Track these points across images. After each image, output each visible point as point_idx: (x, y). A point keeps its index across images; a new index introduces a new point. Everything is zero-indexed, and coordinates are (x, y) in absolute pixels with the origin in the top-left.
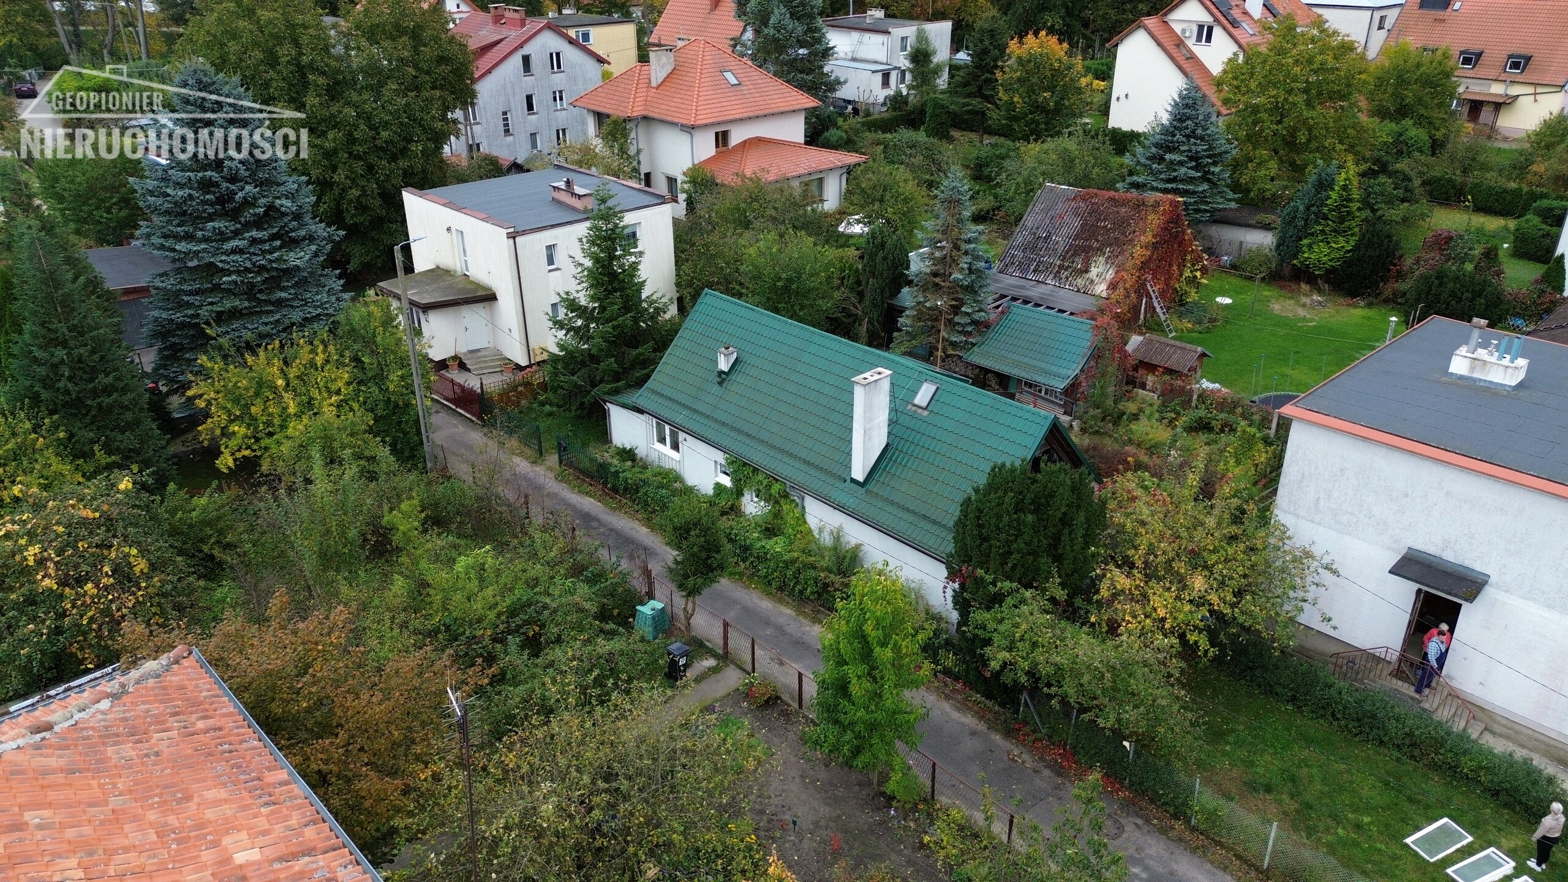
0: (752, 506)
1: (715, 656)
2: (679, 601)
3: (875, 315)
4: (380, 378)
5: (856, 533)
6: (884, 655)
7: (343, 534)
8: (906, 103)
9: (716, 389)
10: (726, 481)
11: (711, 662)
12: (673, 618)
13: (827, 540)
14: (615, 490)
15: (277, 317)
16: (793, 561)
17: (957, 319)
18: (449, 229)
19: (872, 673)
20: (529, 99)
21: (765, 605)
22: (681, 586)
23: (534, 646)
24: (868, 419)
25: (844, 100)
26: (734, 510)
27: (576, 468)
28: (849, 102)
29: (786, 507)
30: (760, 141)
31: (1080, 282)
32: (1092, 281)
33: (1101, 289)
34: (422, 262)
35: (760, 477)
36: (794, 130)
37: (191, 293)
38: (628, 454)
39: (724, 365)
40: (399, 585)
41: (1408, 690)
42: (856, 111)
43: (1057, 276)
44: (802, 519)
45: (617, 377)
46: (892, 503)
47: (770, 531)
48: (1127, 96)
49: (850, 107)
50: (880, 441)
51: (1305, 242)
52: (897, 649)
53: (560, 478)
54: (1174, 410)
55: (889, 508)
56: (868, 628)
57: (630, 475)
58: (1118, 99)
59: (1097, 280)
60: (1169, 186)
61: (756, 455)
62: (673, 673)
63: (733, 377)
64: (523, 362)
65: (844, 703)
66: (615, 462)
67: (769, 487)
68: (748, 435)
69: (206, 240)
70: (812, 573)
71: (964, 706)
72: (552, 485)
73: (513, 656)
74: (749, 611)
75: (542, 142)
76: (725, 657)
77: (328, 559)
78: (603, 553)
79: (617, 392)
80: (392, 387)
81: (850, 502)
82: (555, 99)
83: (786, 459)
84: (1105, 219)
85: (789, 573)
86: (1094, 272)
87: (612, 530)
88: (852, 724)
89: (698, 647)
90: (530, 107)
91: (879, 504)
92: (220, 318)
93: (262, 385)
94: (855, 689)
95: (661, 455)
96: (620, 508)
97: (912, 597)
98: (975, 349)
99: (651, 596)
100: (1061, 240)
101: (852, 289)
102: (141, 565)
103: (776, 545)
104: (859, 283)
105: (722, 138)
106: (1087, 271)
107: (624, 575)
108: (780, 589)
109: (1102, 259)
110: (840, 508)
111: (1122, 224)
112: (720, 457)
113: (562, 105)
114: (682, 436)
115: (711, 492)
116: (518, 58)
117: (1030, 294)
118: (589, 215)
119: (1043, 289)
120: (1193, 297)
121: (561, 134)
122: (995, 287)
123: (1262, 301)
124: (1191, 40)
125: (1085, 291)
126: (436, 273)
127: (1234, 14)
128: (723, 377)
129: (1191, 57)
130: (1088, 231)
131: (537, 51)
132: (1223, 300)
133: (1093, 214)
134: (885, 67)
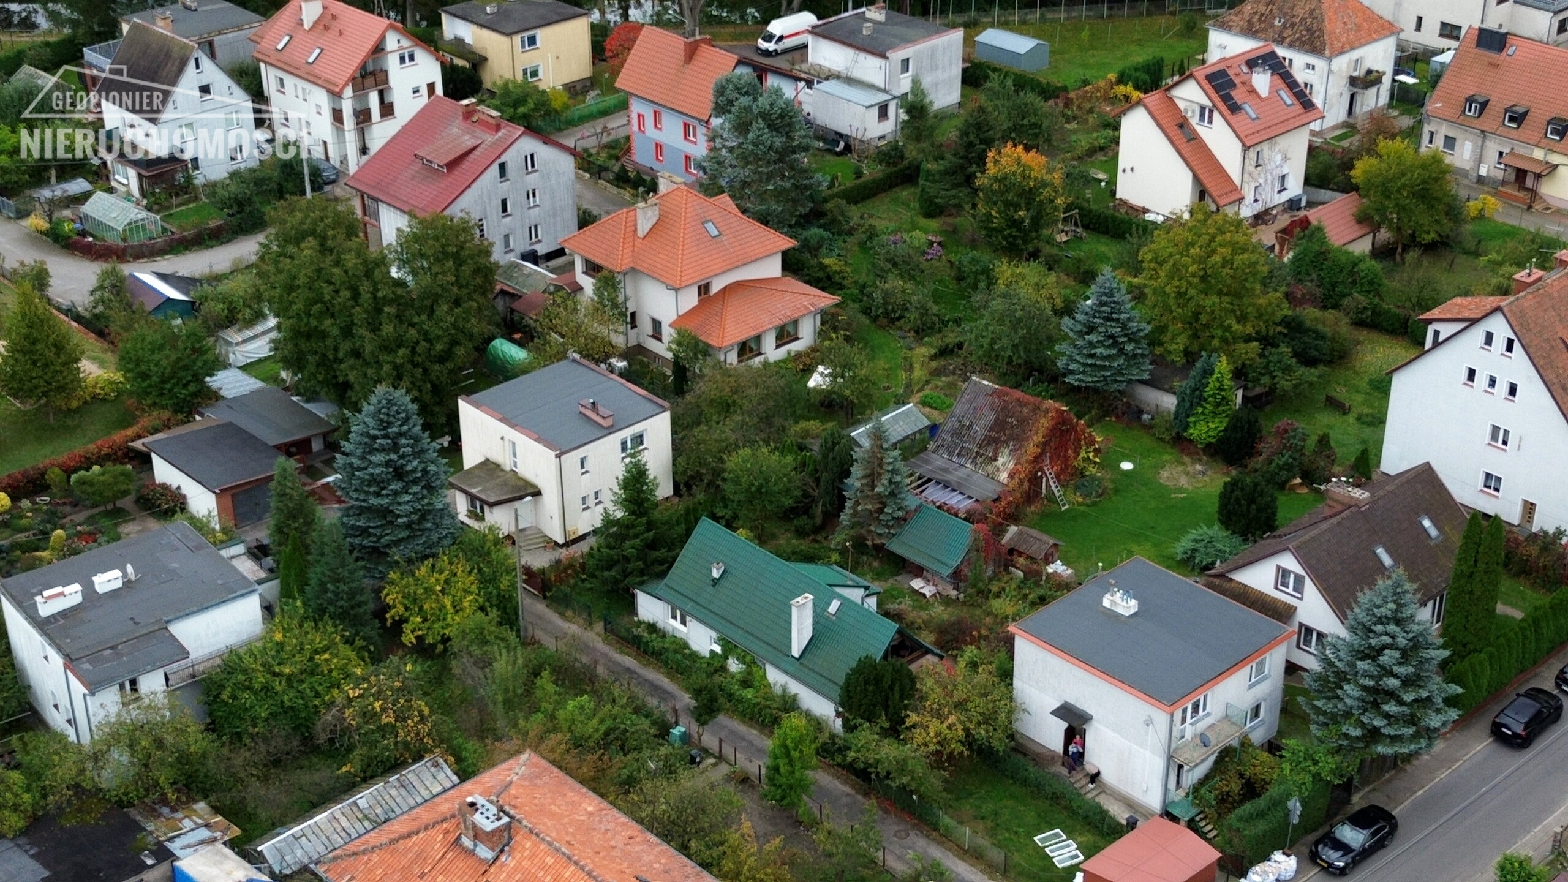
0: (734, 666)
1: (715, 757)
2: (694, 728)
3: (828, 499)
5: (795, 688)
6: (795, 754)
7: (514, 691)
8: (902, 157)
9: (710, 589)
10: (718, 649)
11: (712, 761)
12: (690, 735)
13: (778, 691)
14: (645, 652)
15: (424, 539)
16: (759, 704)
17: (881, 517)
18: (502, 438)
19: (791, 763)
20: (504, 203)
21: (742, 729)
22: (697, 720)
24: (800, 623)
25: (836, 133)
26: (723, 669)
27: (617, 636)
28: (841, 135)
29: (755, 669)
30: (740, 285)
31: (990, 468)
32: (998, 469)
33: (1003, 477)
34: (471, 455)
35: (739, 651)
37: (373, 528)
38: (652, 627)
39: (716, 574)
41: (1064, 771)
42: (848, 148)
43: (974, 461)
44: (764, 677)
45: (642, 573)
46: (814, 671)
47: (746, 683)
48: (1132, 169)
49: (842, 145)
50: (808, 633)
51: (1192, 419)
52: (801, 752)
53: (606, 641)
54: (1029, 588)
55: (812, 674)
56: (788, 742)
57: (657, 644)
58: (1124, 171)
59: (1001, 468)
60: (1089, 361)
61: (737, 636)
63: (722, 582)
64: (561, 541)
65: (777, 776)
66: (646, 635)
67: (744, 657)
68: (731, 623)
69: (387, 495)
70: (768, 711)
71: (846, 782)
72: (600, 645)
74: (733, 733)
75: (515, 241)
76: (720, 758)
78: (649, 699)
79: (642, 583)
80: (502, 587)
81: (791, 669)
82: (528, 197)
83: (755, 640)
84: (1012, 417)
85: (756, 710)
86: (1001, 460)
87: (646, 680)
88: (780, 786)
89: (706, 752)
90: (505, 209)
91: (807, 671)
92: (394, 543)
93: (429, 590)
94: (782, 770)
95: (674, 629)
96: (649, 664)
97: (817, 724)
98: (894, 539)
99: (677, 724)
100: (980, 429)
101: (811, 475)
102: (426, 711)
103: (749, 694)
104: (816, 471)
105: (704, 289)
106: (995, 460)
107: (663, 714)
108: (751, 719)
109: (1007, 451)
110: (786, 672)
111: (1023, 422)
112: (714, 635)
113: (534, 201)
114: (688, 618)
115: (708, 655)
116: (495, 168)
117: (950, 477)
118: (611, 430)
119: (962, 473)
120: (1092, 470)
121: (533, 230)
122: (925, 470)
123: (1158, 467)
124: (1194, 121)
125: (992, 477)
126: (489, 467)
127: (1237, 95)
128: (715, 582)
129: (1194, 138)
130: (999, 425)
131: (513, 157)
132: (1127, 466)
133: (1004, 410)
134: (882, 97)
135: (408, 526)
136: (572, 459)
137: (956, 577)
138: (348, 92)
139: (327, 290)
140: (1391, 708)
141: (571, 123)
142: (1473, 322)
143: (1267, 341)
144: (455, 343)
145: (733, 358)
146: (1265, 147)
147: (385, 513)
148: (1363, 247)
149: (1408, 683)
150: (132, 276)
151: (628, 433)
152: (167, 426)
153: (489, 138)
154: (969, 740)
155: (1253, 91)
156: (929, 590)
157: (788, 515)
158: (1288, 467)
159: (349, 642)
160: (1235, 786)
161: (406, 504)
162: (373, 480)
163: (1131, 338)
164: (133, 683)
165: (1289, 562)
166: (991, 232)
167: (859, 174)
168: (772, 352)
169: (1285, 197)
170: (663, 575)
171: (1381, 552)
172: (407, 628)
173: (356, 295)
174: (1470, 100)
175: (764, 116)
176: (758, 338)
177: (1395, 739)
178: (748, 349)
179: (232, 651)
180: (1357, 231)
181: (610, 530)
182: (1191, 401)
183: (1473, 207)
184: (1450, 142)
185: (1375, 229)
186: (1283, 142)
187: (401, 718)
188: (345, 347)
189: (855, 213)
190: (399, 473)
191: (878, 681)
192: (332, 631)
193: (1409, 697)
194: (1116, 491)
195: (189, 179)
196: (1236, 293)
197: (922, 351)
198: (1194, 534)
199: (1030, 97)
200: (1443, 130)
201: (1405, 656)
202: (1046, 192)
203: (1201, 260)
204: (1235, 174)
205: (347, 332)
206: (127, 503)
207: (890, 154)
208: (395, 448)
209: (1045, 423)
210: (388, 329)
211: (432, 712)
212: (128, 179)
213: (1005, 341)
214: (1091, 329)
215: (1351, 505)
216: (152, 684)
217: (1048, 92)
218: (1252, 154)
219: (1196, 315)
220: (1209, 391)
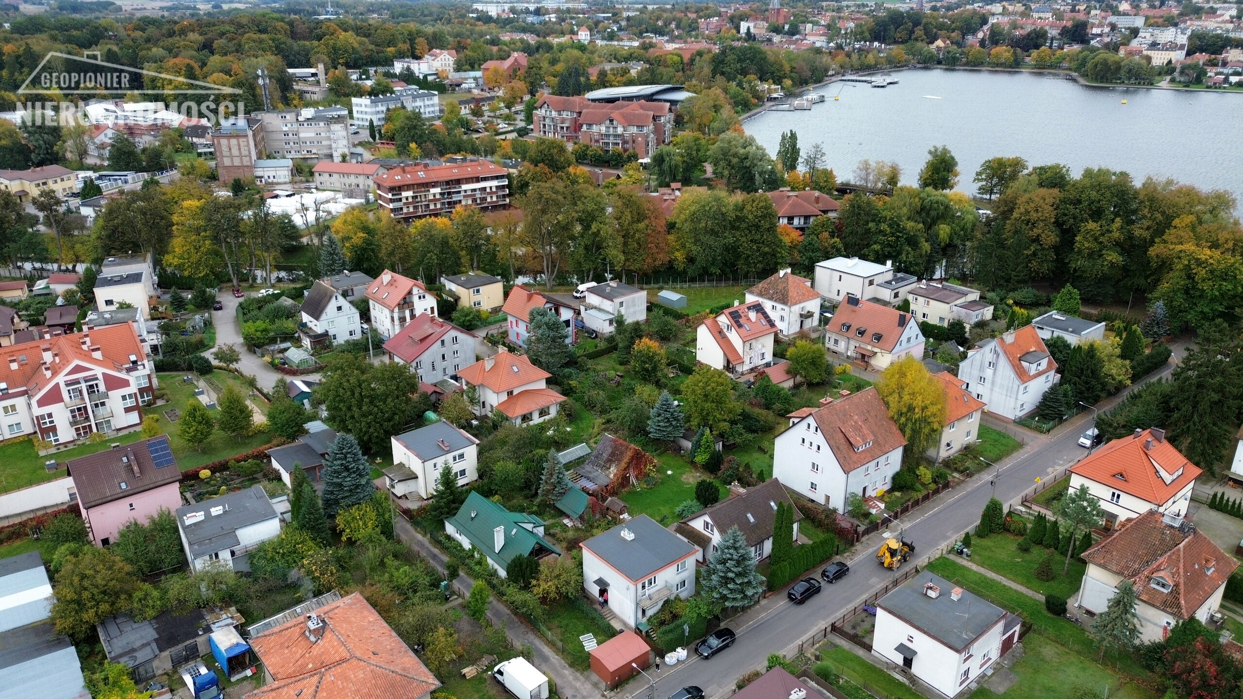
0: (476, 555)
4: (383, 515)
5: (496, 566)
6: (478, 597)
7: (375, 564)
8: (614, 341)
9: (470, 522)
10: (471, 547)
11: (455, 596)
12: (449, 586)
13: (491, 567)
14: (444, 548)
15: (356, 496)
16: (484, 572)
17: (554, 492)
18: (405, 455)
19: (477, 600)
20: (443, 356)
23: (415, 591)
24: (498, 539)
25: (593, 330)
26: (473, 556)
27: (434, 539)
29: (483, 557)
30: (526, 392)
31: (607, 472)
33: (612, 476)
34: (396, 462)
35: (478, 548)
36: (542, 385)
37: (335, 491)
38: (449, 537)
39: (473, 515)
40: (387, 575)
41: (600, 607)
42: (597, 336)
43: (601, 469)
44: (486, 561)
45: (448, 513)
46: (502, 559)
47: (480, 563)
48: (702, 349)
49: (594, 335)
50: (502, 543)
51: (697, 453)
52: (481, 596)
53: (430, 542)
56: (475, 591)
57: (447, 544)
58: (699, 349)
59: (611, 472)
61: (478, 543)
62: (447, 599)
63: (475, 519)
64: (425, 498)
65: (471, 606)
66: (445, 539)
67: (479, 551)
68: (477, 537)
69: (341, 478)
70: (484, 576)
71: (509, 609)
72: (427, 544)
73: (411, 595)
74: (469, 584)
75: (448, 371)
76: (458, 594)
77: (372, 569)
78: (435, 566)
79: (449, 517)
80: (387, 517)
82: (454, 354)
83: (483, 545)
84: (618, 451)
85: (479, 575)
86: (612, 469)
87: (441, 560)
88: (472, 610)
89: (454, 593)
90: (444, 358)
91: (500, 559)
92: (343, 498)
93: (354, 518)
94: (473, 603)
95: (457, 538)
96: (444, 553)
98: (558, 501)
99: (445, 580)
100: (605, 456)
101: (533, 472)
102: (334, 571)
105: (510, 393)
106: (610, 469)
109: (614, 465)
110: (494, 560)
111: (622, 453)
112: (471, 541)
113: (457, 355)
114: (461, 534)
115: (467, 549)
116: (439, 342)
117: (591, 476)
118: (448, 452)
119: (596, 474)
120: (652, 474)
121: (456, 367)
122: (581, 472)
123: (682, 474)
124: (725, 330)
125: (607, 476)
126: (401, 465)
127: (742, 321)
128: (472, 519)
129: (725, 337)
130: (613, 454)
131: (447, 338)
132: (669, 472)
133: (615, 448)
134: (612, 317)
135: (351, 491)
136: (430, 464)
137: (581, 518)
138: (396, 310)
139: (341, 391)
140: (731, 586)
141: (490, 324)
142: (803, 418)
143: (733, 422)
144: (395, 414)
145: (519, 421)
146: (753, 342)
147: (340, 485)
148: (790, 384)
149: (739, 575)
150: (292, 383)
151: (457, 453)
152: (283, 444)
153: (439, 330)
154: (559, 593)
155: (749, 319)
156: (570, 524)
157: (521, 489)
158: (731, 476)
159: (314, 539)
160: (668, 617)
161: (348, 482)
162: (335, 472)
163: (676, 419)
164: (217, 556)
165: (707, 518)
166: (636, 373)
167: (596, 347)
168: (536, 420)
169: (764, 362)
170: (455, 514)
171: (749, 515)
172: (344, 534)
173: (353, 394)
174: (843, 325)
175: (546, 324)
176: (531, 414)
177: (734, 599)
178: (526, 418)
179: (263, 543)
180: (786, 377)
181: (440, 495)
182: (697, 445)
183: (838, 369)
184: (836, 342)
185: (794, 377)
186: (762, 340)
187: (322, 574)
188: (349, 415)
189: (590, 364)
190: (347, 469)
191: (521, 565)
192: (306, 535)
193: (738, 582)
194: (662, 483)
195: (331, 343)
196: (719, 402)
197: (599, 421)
198: (685, 503)
199: (670, 319)
200: (834, 337)
201: (738, 563)
202: (657, 358)
203: (704, 388)
204: (740, 351)
205: (349, 408)
206: (259, 475)
207: (611, 339)
208: (346, 457)
209: (629, 454)
210: (364, 408)
211: (338, 571)
212: (307, 342)
213: (627, 418)
214: (659, 415)
215: (739, 495)
216: (225, 555)
217: (678, 316)
218: (748, 344)
219: (702, 410)
220: (702, 443)
